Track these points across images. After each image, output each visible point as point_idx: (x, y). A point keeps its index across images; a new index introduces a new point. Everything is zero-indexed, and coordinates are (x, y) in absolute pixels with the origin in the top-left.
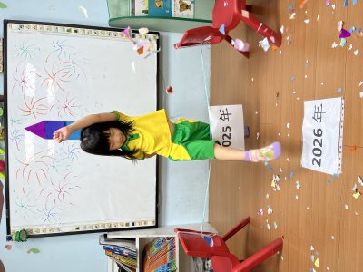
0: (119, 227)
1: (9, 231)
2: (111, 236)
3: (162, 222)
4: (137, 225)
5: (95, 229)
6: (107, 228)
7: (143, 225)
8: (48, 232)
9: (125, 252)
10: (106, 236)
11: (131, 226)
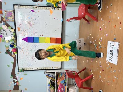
0: (50, 69)
1: (18, 69)
2: (48, 71)
3: (63, 67)
4: (55, 68)
5: (43, 69)
6: (46, 69)
7: (57, 68)
8: (29, 69)
9: (52, 76)
10: (46, 71)
11: (53, 68)
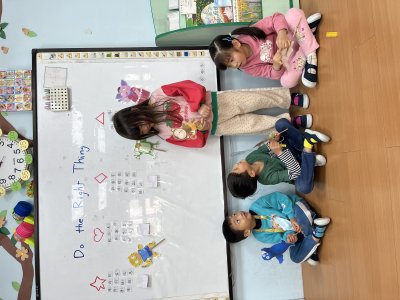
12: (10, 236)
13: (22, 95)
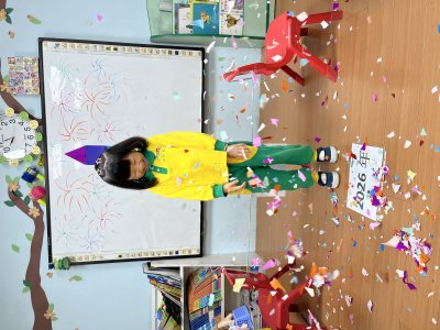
0: (163, 255)
1: (50, 259)
3: (207, 250)
4: (181, 254)
5: (137, 257)
6: (150, 256)
7: (187, 254)
8: (91, 260)
9: (169, 281)
10: (149, 264)
11: (174, 254)
12: (23, 198)
13: (30, 80)
